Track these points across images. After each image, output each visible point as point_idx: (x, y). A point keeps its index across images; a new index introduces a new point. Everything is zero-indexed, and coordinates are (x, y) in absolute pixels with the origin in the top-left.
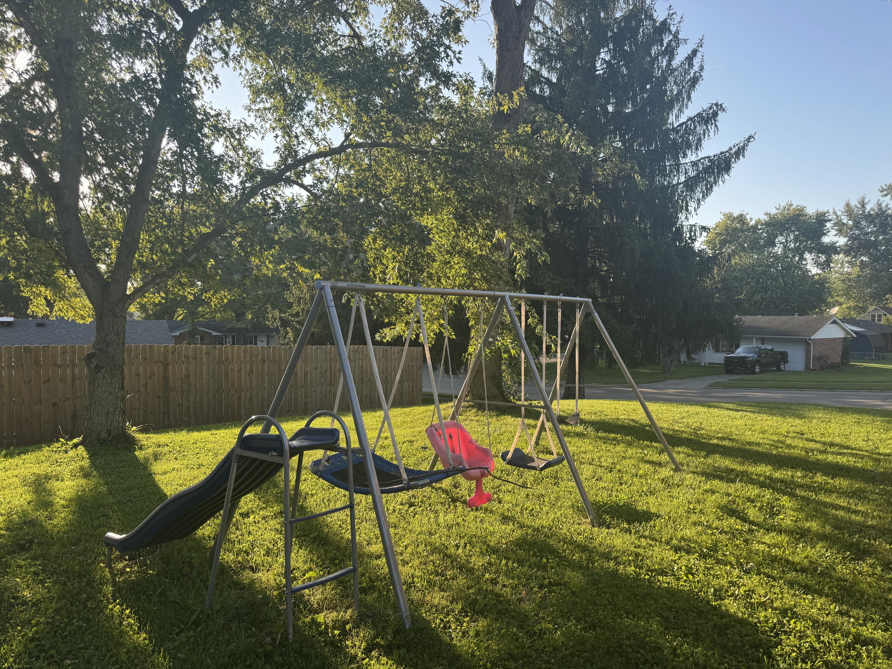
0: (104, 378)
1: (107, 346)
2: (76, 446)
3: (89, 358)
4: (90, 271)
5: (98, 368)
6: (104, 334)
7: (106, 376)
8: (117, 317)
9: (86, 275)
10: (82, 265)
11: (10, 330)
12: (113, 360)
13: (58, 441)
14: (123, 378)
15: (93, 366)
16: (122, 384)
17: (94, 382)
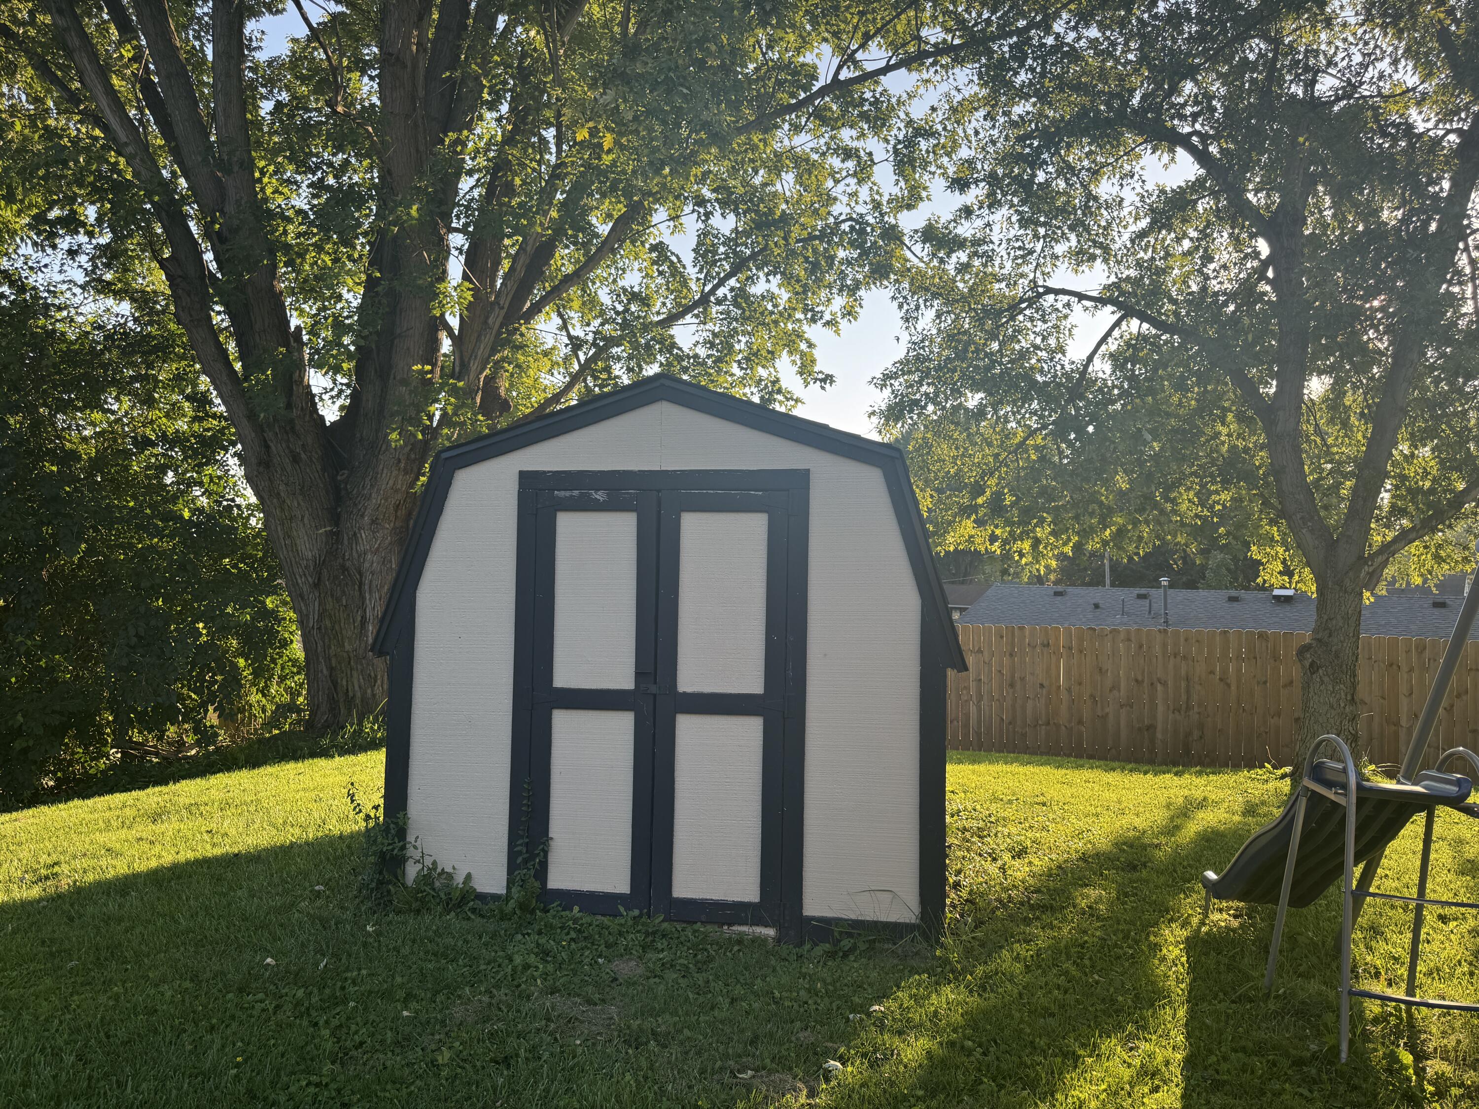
0: (1322, 682)
1: (1330, 636)
2: (1283, 777)
3: (1303, 651)
4: (1310, 524)
5: (1313, 668)
6: (1326, 617)
7: (1326, 679)
8: (1346, 592)
9: (1304, 531)
10: (1299, 516)
11: (1288, 608)
12: (1337, 656)
13: (1262, 766)
14: (1354, 686)
15: (1307, 663)
16: (1353, 695)
17: (1309, 687)
